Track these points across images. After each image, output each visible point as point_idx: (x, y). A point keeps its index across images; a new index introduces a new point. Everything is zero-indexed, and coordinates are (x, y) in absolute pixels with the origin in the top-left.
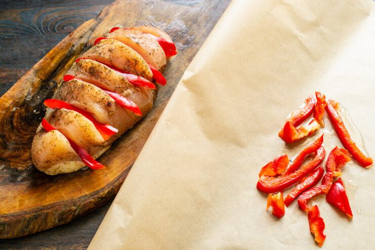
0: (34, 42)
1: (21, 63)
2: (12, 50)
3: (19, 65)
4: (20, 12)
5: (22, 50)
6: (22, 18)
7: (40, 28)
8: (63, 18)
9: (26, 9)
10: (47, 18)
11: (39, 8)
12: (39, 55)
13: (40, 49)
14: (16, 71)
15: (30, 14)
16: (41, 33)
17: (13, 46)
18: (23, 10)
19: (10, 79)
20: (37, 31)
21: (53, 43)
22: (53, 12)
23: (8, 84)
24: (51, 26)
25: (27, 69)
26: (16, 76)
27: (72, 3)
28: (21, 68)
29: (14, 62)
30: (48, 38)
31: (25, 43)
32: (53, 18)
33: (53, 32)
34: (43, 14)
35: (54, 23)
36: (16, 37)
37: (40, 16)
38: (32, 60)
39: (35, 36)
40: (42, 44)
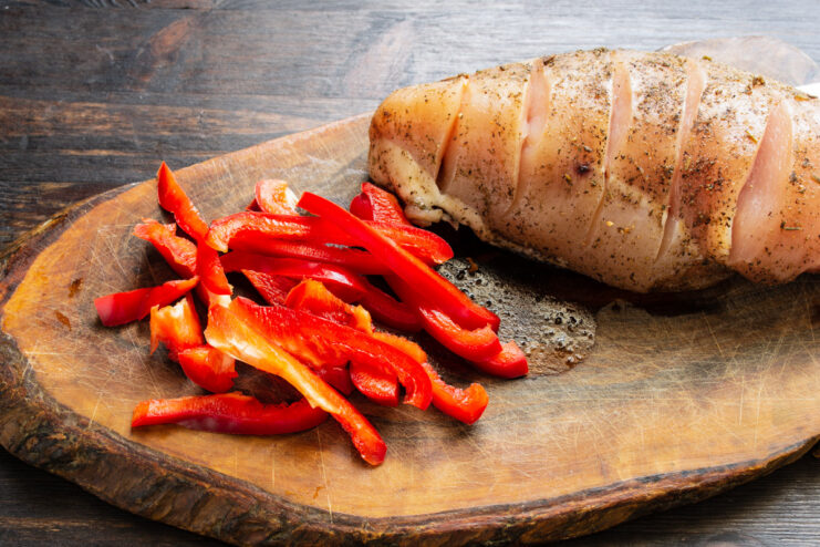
1: (47, 85)
2: (21, 46)
3: (38, 89)
5: (49, 48)
12: (97, 65)
13: (100, 49)
14: (30, 106)
17: (24, 35)
19: (12, 130)
21: (137, 35)
23: (6, 142)
25: (60, 102)
26: (29, 120)
28: (44, 99)
29: (24, 79)
30: (126, 20)
36: (33, 9)
38: (76, 78)
39: (86, 9)
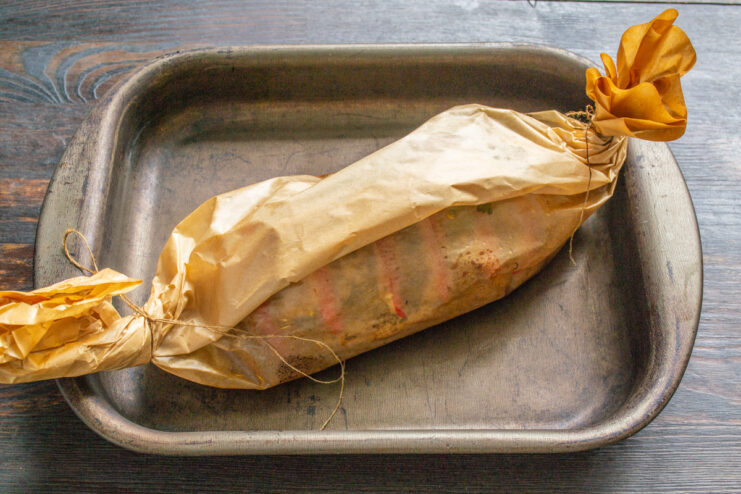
0: (46, 118)
4: (20, 47)
6: (23, 62)
7: (61, 89)
8: (113, 67)
9: (36, 43)
10: (79, 65)
11: (64, 42)
15: (41, 54)
16: (61, 99)
18: (28, 42)
20: (54, 94)
22: (91, 52)
24: (85, 85)
27: (136, 35)
31: (23, 120)
32: (90, 66)
33: (88, 99)
34: (72, 55)
35: (93, 78)
37: (64, 60)
40: (63, 125)
